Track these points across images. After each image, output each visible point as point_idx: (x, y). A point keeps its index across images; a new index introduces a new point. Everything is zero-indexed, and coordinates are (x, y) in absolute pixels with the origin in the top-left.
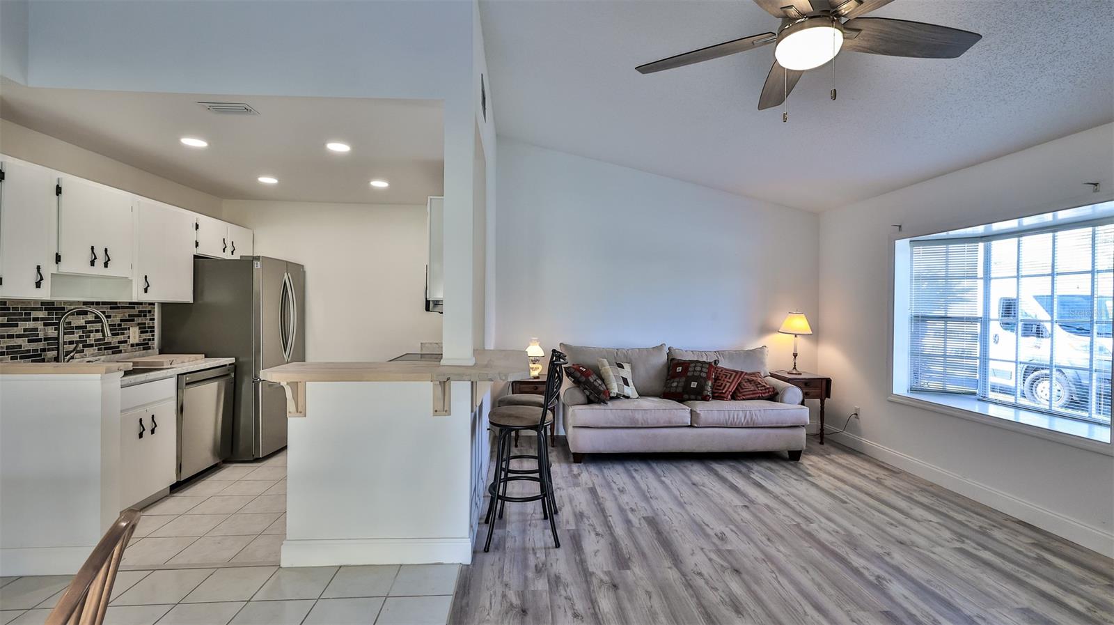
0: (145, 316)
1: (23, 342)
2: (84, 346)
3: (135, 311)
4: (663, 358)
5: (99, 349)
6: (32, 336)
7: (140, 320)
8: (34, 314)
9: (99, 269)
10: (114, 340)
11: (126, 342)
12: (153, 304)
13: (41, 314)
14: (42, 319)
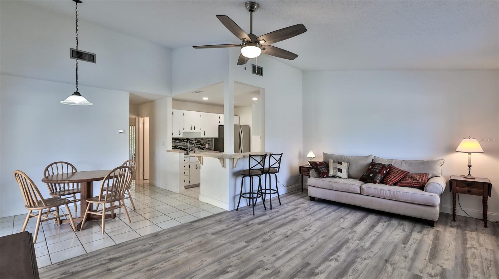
0: (210, 141)
1: (182, 146)
2: (195, 148)
3: (207, 140)
4: (370, 161)
5: (199, 149)
6: (184, 145)
7: (209, 142)
8: (184, 141)
9: (193, 130)
10: (202, 147)
11: (205, 147)
12: (212, 138)
13: (186, 141)
14: (186, 142)
